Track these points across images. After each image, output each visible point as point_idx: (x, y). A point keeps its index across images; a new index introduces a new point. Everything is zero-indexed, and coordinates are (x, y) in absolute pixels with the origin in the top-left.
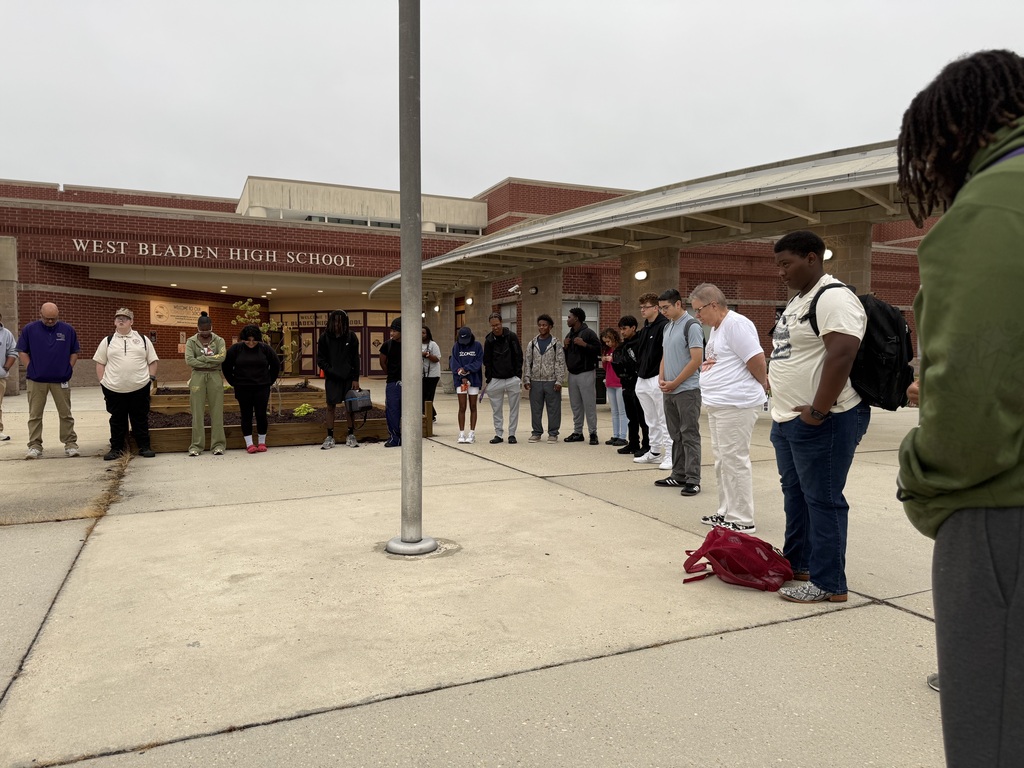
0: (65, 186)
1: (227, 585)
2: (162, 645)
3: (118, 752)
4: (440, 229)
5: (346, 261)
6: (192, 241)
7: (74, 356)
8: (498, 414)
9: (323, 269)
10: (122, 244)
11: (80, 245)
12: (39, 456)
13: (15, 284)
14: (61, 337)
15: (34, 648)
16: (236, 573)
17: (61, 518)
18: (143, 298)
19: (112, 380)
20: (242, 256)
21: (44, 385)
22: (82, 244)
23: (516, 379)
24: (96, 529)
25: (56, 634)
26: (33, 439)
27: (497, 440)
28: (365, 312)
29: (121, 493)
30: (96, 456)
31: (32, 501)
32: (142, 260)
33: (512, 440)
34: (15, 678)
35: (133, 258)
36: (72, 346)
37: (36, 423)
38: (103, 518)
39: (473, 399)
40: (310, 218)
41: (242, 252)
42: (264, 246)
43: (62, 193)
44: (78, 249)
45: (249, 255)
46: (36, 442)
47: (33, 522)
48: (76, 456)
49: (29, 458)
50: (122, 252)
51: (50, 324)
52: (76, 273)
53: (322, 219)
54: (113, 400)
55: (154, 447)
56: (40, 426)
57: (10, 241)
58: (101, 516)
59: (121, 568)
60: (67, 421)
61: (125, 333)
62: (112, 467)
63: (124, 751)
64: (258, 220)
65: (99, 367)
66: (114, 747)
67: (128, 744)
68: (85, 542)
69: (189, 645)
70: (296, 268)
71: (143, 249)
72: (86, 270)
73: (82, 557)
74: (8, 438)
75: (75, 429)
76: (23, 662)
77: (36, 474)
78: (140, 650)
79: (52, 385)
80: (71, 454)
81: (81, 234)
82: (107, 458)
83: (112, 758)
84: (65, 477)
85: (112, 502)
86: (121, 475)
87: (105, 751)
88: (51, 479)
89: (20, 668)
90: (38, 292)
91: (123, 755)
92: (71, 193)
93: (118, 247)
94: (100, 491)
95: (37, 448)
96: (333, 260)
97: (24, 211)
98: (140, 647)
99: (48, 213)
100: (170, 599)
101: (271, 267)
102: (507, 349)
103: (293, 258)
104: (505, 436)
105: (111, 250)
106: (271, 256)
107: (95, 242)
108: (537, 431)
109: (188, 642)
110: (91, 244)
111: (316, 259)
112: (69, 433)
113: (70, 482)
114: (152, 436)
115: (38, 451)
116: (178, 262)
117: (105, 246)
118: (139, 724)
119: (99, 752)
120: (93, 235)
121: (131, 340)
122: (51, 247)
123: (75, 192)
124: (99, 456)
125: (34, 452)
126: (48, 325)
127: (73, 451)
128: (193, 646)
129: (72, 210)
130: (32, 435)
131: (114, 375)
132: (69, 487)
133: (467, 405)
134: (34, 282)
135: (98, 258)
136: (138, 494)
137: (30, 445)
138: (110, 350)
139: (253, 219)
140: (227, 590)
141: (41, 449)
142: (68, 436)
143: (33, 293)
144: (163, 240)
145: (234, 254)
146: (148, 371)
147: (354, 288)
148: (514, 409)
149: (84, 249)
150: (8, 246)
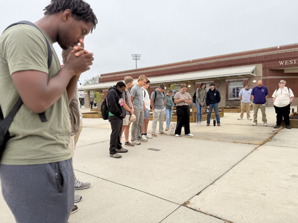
0: (280, 46)
1: (289, 178)
2: (254, 190)
3: (219, 218)
7: (267, 96)
10: (295, 60)
11: (281, 63)
12: (256, 125)
13: (262, 77)
14: (263, 90)
15: (220, 178)
16: (295, 174)
17: (250, 143)
19: (277, 103)
21: (258, 105)
22: (282, 63)
24: (258, 148)
25: (228, 176)
26: (255, 120)
29: (273, 139)
30: (272, 127)
31: (247, 137)
34: (211, 184)
36: (266, 93)
37: (256, 115)
38: (262, 146)
43: (279, 49)
44: (281, 64)
46: (256, 121)
47: (243, 143)
48: (266, 126)
49: (253, 125)
50: (295, 63)
51: (260, 87)
52: (280, 72)
54: (278, 109)
55: (291, 126)
56: (257, 116)
57: (260, 65)
58: (262, 145)
59: (257, 162)
60: (264, 115)
61: (282, 88)
62: (275, 130)
63: (221, 219)
65: (274, 99)
66: (219, 216)
67: (223, 217)
68: (252, 151)
69: (262, 194)
72: (283, 70)
73: (249, 156)
74: (251, 120)
75: (266, 118)
76: (216, 181)
77: (252, 130)
78: (246, 189)
79: (260, 105)
80: (265, 125)
81: (281, 60)
82: (275, 127)
83: (217, 219)
84: (259, 132)
85: (268, 141)
86: (276, 133)
87: (216, 216)
88: (255, 132)
89: (214, 182)
90: (269, 79)
91: (220, 220)
92: (281, 48)
93: (293, 62)
94: (267, 137)
95: (256, 123)
97: (265, 56)
98: (247, 188)
99: (272, 55)
100: (266, 176)
105: (291, 63)
107: (286, 61)
109: (262, 193)
110: (285, 62)
112: (265, 119)
113: (260, 133)
114: (291, 122)
115: (256, 124)
117: (289, 62)
118: (230, 213)
119: (215, 215)
120: (285, 59)
121: (284, 90)
122: (273, 65)
123: (282, 47)
124: (273, 127)
125: (255, 124)
126: (259, 87)
127: (266, 125)
128: (263, 195)
129: (279, 53)
130: (255, 119)
131: (277, 101)
132: (259, 135)
134: (267, 76)
135: (287, 66)
136: (278, 140)
137: (254, 122)
138: (277, 94)
140: (288, 179)
141: (257, 123)
142: (265, 120)
143: (267, 79)
146: (289, 100)
149: (282, 64)
150: (260, 66)
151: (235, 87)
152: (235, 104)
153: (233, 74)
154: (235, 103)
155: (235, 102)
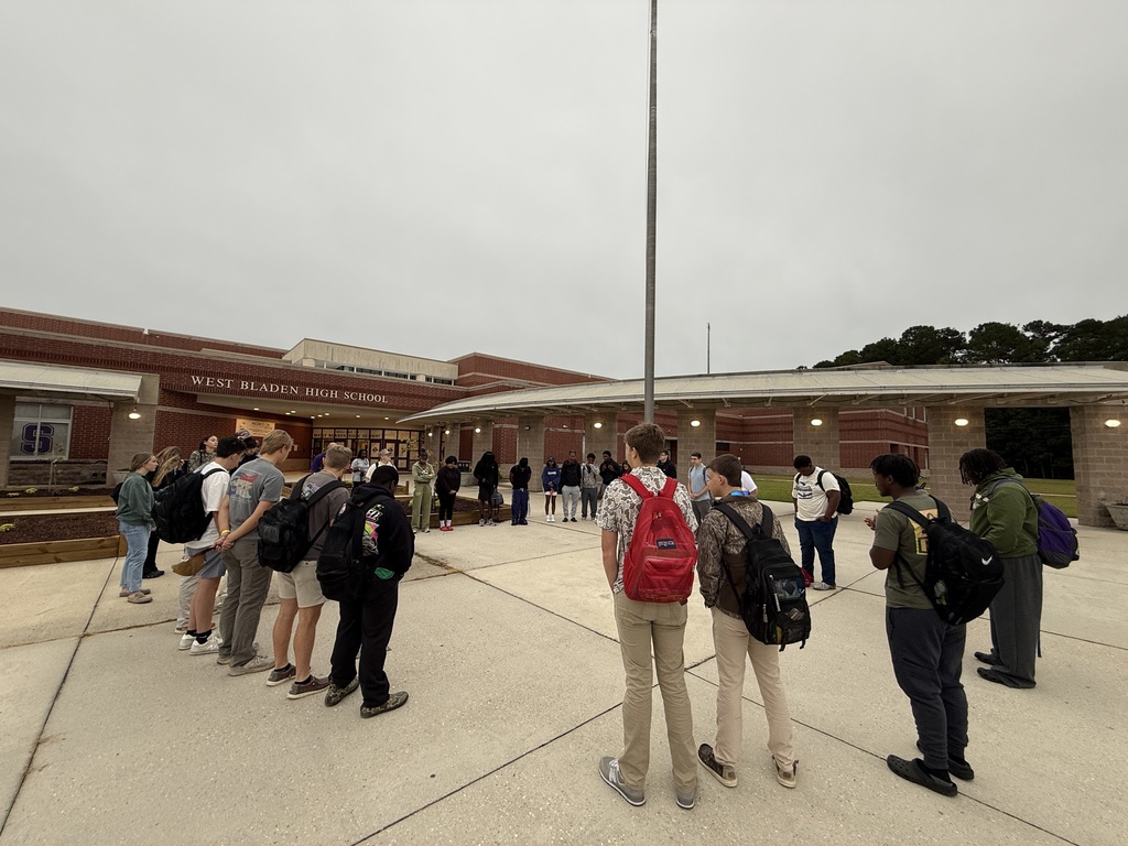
4: (428, 379)
5: (383, 399)
6: (280, 382)
8: (565, 506)
9: (367, 404)
10: (229, 381)
11: (197, 380)
13: (156, 407)
18: (232, 417)
20: (315, 393)
23: (577, 488)
27: (566, 520)
28: (384, 430)
32: (243, 393)
33: (574, 520)
35: (236, 391)
39: (554, 498)
40: (343, 368)
41: (315, 391)
42: (329, 388)
43: (146, 335)
44: (195, 383)
45: (319, 393)
50: (229, 387)
52: (188, 399)
53: (352, 369)
57: (157, 378)
64: (309, 368)
70: (350, 402)
71: (244, 385)
72: (196, 397)
81: (197, 373)
92: (155, 338)
93: (226, 383)
96: (374, 398)
97: (155, 354)
101: (334, 401)
102: (575, 471)
103: (348, 396)
104: (569, 518)
105: (220, 384)
106: (334, 394)
107: (209, 379)
108: (585, 515)
110: (205, 380)
111: (363, 397)
116: (269, 395)
117: (216, 382)
120: (207, 374)
122: (173, 382)
123: (157, 335)
133: (551, 501)
134: (168, 406)
135: (208, 389)
139: (306, 367)
144: (259, 380)
145: (309, 392)
147: (379, 415)
148: (575, 503)
149: (199, 383)
150: (154, 380)
151: (39, 421)
152: (39, 475)
153: (71, 387)
154: (38, 472)
155: (40, 468)
